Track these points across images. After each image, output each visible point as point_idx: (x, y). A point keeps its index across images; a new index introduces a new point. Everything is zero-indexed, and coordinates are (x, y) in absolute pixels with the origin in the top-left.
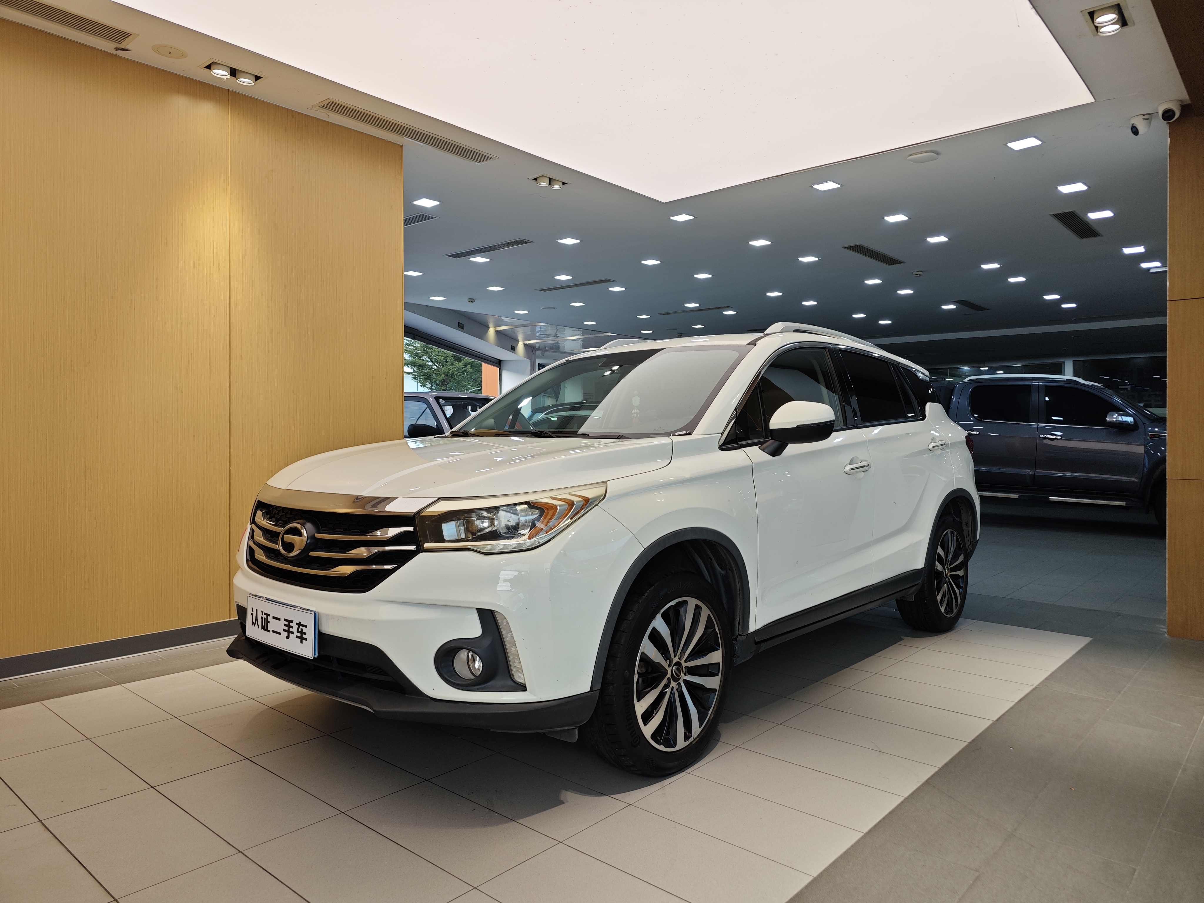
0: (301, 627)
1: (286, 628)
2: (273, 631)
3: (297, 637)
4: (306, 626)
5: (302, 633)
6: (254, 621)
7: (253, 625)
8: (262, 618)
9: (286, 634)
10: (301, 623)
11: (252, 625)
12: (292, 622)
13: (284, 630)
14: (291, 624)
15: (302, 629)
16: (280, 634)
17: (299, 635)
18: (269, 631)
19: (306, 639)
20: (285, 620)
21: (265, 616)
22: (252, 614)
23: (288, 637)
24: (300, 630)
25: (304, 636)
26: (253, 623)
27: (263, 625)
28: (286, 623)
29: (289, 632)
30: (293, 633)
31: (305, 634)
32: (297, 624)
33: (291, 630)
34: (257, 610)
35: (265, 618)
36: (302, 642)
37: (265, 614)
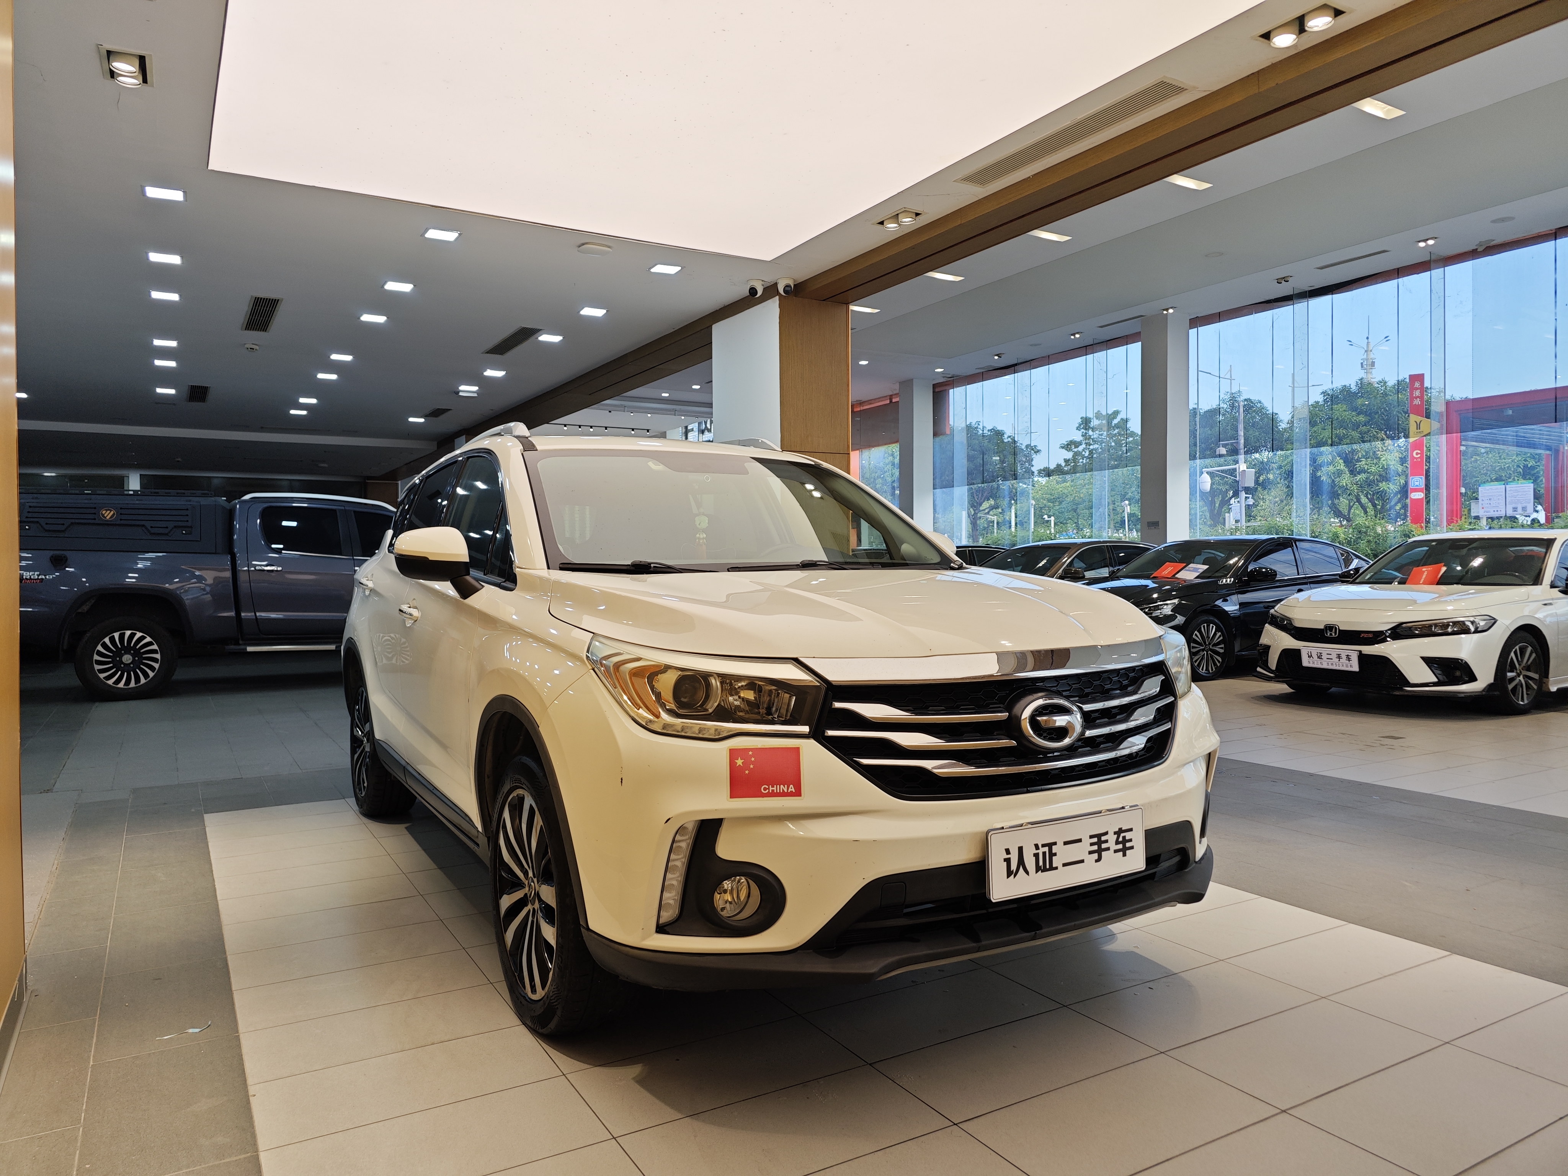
0: (1122, 835)
1: (1095, 847)
2: (1064, 865)
3: (1116, 851)
4: (1131, 830)
5: (1125, 841)
6: (1014, 867)
7: (1013, 876)
8: (1036, 856)
9: (1096, 856)
10: (1123, 829)
11: (1008, 876)
12: (1106, 833)
13: (1091, 853)
14: (1103, 838)
15: (1124, 837)
16: (1082, 861)
17: (1120, 846)
18: (1056, 868)
19: (1132, 848)
20: (1091, 837)
21: (1046, 849)
22: (1008, 861)
23: (1099, 860)
24: (1121, 839)
25: (1128, 845)
26: (1009, 873)
27: (1041, 863)
28: (1095, 840)
29: (1100, 851)
30: (1108, 849)
31: (1130, 840)
32: (1115, 833)
33: (1104, 846)
34: (1020, 849)
35: (1044, 853)
36: (1124, 855)
37: (1043, 846)
